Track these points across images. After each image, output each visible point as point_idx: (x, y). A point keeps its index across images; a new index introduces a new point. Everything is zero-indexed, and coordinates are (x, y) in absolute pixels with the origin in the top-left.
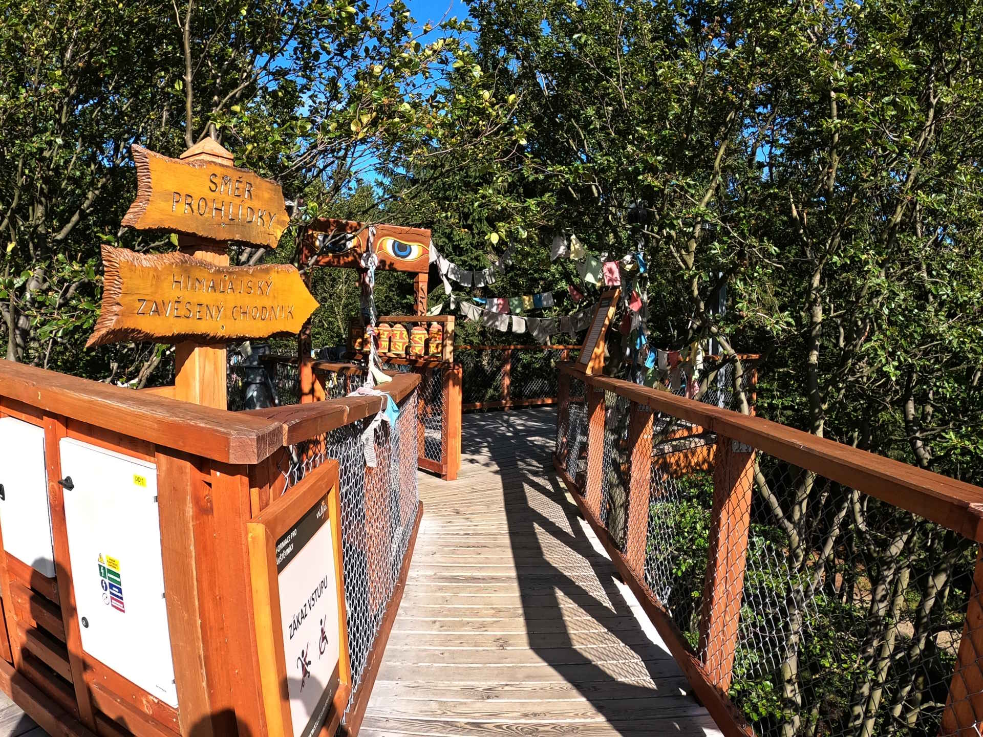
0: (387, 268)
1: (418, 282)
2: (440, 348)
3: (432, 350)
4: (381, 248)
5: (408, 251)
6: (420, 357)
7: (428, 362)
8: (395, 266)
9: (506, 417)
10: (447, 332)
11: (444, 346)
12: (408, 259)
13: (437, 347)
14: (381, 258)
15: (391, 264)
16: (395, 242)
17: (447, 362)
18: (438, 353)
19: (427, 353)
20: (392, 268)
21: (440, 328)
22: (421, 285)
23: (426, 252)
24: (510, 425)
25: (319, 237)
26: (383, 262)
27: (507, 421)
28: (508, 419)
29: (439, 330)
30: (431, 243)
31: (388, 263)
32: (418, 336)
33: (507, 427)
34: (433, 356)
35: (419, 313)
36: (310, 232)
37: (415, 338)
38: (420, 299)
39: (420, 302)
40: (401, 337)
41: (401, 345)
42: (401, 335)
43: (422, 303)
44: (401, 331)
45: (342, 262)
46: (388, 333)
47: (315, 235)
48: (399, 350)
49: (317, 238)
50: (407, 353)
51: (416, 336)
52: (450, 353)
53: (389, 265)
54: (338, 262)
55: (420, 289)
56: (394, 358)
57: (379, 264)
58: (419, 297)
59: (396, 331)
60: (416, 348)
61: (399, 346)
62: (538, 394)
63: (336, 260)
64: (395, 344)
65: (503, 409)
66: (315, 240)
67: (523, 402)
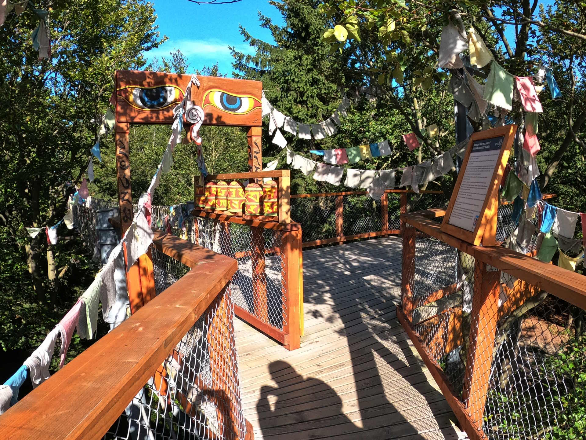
0: (214, 122)
1: (251, 137)
2: (275, 207)
3: (267, 210)
4: (207, 102)
5: (238, 103)
6: (256, 216)
7: (263, 224)
8: (223, 119)
10: (282, 190)
11: (279, 206)
12: (240, 111)
13: (272, 207)
14: (208, 111)
15: (219, 118)
16: (223, 94)
17: (284, 224)
18: (273, 213)
19: (262, 213)
20: (220, 123)
21: (274, 183)
22: (254, 139)
23: (258, 104)
25: (134, 91)
26: (209, 116)
29: (273, 187)
30: (263, 95)
31: (215, 116)
32: (252, 194)
34: (268, 216)
35: (254, 169)
36: (123, 87)
37: (249, 197)
38: (254, 154)
39: (255, 157)
40: (237, 195)
41: (237, 202)
42: (237, 192)
43: (257, 158)
44: (236, 188)
45: (161, 117)
46: (225, 190)
47: (129, 90)
48: (235, 209)
49: (132, 93)
50: (244, 212)
51: (250, 193)
52: (287, 213)
53: (217, 119)
54: (158, 117)
55: (253, 144)
56: (232, 216)
57: (206, 118)
58: (253, 152)
59: (232, 188)
60: (251, 207)
61: (235, 204)
62: (365, 229)
63: (154, 115)
64: (231, 202)
65: (338, 244)
66: (130, 95)
67: (353, 237)
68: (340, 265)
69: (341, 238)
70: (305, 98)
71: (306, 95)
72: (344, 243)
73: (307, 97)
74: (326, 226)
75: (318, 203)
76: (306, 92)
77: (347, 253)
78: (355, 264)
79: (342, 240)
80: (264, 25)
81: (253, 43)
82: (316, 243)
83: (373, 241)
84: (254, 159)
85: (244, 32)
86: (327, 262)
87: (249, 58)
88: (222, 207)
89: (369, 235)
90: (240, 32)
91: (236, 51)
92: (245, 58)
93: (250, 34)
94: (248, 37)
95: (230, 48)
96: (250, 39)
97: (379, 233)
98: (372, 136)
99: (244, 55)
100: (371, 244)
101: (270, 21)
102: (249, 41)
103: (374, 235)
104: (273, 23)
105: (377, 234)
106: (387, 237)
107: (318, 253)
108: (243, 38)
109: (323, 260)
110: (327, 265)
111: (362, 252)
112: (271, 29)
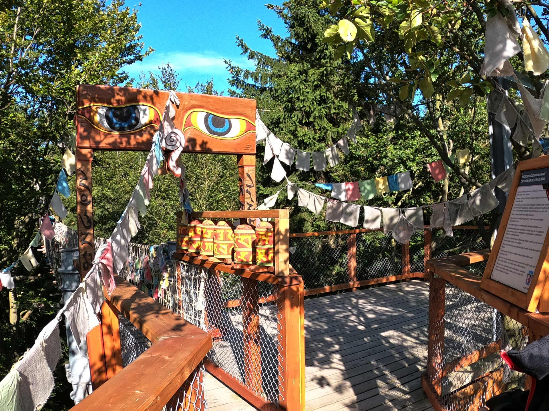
0: (198, 148)
1: (242, 167)
2: (271, 255)
3: (261, 257)
4: (189, 124)
5: (227, 126)
6: (248, 265)
7: (255, 275)
8: (209, 146)
9: (354, 300)
10: (279, 233)
11: (276, 253)
12: (229, 136)
13: (267, 254)
14: (189, 135)
15: (204, 144)
16: (208, 114)
17: (281, 275)
18: (268, 262)
19: (254, 260)
20: (205, 150)
21: (270, 226)
22: (246, 169)
23: (251, 127)
24: (361, 313)
25: (100, 110)
26: (192, 141)
27: (356, 306)
28: (357, 303)
29: (268, 230)
30: (258, 116)
31: (199, 142)
32: (243, 238)
33: (358, 316)
34: (262, 265)
35: (246, 207)
36: (86, 105)
37: (239, 241)
38: (246, 188)
39: (247, 192)
40: (226, 238)
41: (225, 247)
42: (226, 234)
43: (250, 193)
44: (225, 229)
45: (133, 142)
46: (212, 231)
47: (94, 108)
48: (223, 254)
49: (97, 112)
50: (233, 259)
51: (240, 237)
52: (285, 262)
53: (201, 146)
54: (128, 142)
55: (246, 175)
56: (219, 263)
57: (187, 144)
58: (245, 186)
59: (219, 229)
60: (241, 253)
61: (223, 249)
62: (383, 273)
63: (124, 140)
64: (218, 247)
65: (350, 290)
66: (94, 114)
67: (369, 282)
68: (353, 318)
69: (354, 284)
70: (311, 119)
71: (312, 115)
72: (357, 288)
73: (314, 118)
74: (337, 268)
75: (327, 241)
76: (312, 112)
77: (361, 301)
78: (371, 316)
79: (356, 286)
80: (265, 36)
81: (252, 56)
82: (325, 289)
83: (392, 286)
84: (246, 194)
85: (241, 44)
86: (338, 313)
87: (247, 73)
88: (208, 251)
89: (388, 279)
90: (237, 44)
91: (233, 65)
92: (243, 74)
93: (248, 46)
94: (246, 50)
95: (226, 62)
96: (249, 51)
97: (399, 276)
98: (390, 163)
99: (241, 70)
100: (390, 291)
101: (270, 31)
102: (248, 54)
103: (393, 279)
104: (275, 33)
105: (396, 278)
106: (408, 282)
107: (326, 301)
108: (241, 50)
109: (332, 310)
110: (337, 316)
111: (380, 300)
112: (272, 40)
